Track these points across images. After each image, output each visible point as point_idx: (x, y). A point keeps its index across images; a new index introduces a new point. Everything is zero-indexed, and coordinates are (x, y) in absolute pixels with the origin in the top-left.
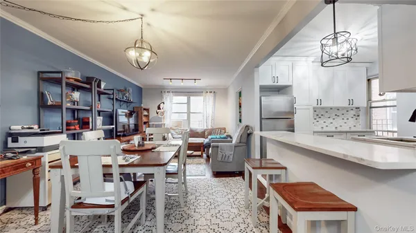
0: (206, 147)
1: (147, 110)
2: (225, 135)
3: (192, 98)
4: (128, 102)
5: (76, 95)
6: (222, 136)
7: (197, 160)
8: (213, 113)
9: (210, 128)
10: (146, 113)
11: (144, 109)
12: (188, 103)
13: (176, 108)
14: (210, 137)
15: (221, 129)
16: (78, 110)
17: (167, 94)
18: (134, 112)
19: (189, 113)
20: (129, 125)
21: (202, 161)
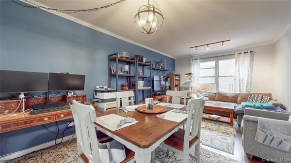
0: (237, 115)
1: (179, 76)
2: (270, 104)
3: (221, 62)
4: (163, 70)
5: (127, 67)
6: (265, 105)
7: (223, 127)
8: (250, 76)
9: (244, 92)
10: (177, 78)
11: (175, 75)
12: (217, 68)
13: (202, 73)
14: (244, 104)
15: (263, 95)
16: (130, 77)
17: (194, 61)
18: (169, 77)
19: (217, 77)
20: (166, 87)
21: (232, 130)
